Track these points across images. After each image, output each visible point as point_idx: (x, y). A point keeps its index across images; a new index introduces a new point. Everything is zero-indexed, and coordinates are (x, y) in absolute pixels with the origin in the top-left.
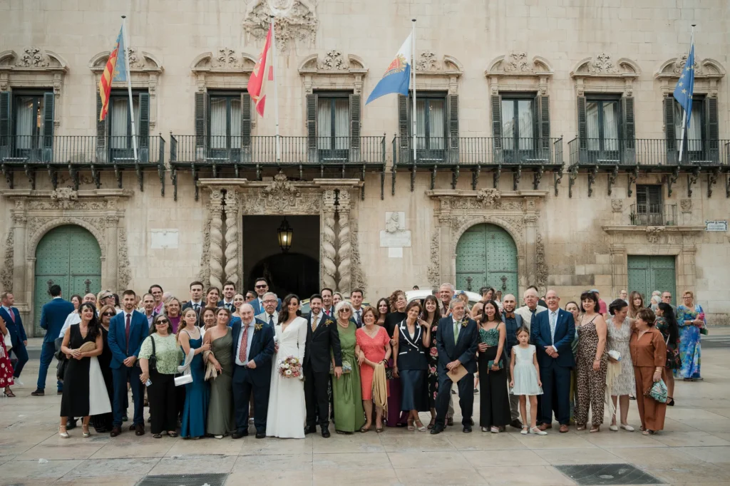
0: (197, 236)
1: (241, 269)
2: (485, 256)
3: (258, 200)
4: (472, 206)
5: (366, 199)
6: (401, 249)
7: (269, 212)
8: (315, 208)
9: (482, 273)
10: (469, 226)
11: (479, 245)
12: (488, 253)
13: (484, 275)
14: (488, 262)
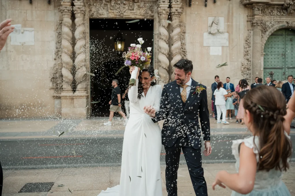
0: (50, 35)
1: (88, 63)
2: (284, 55)
3: (102, 5)
4: (278, 14)
5: (192, 6)
6: (220, 48)
7: (111, 16)
8: (150, 12)
9: (282, 68)
10: (275, 30)
11: (280, 46)
12: (287, 53)
13: (283, 70)
14: (286, 60)
